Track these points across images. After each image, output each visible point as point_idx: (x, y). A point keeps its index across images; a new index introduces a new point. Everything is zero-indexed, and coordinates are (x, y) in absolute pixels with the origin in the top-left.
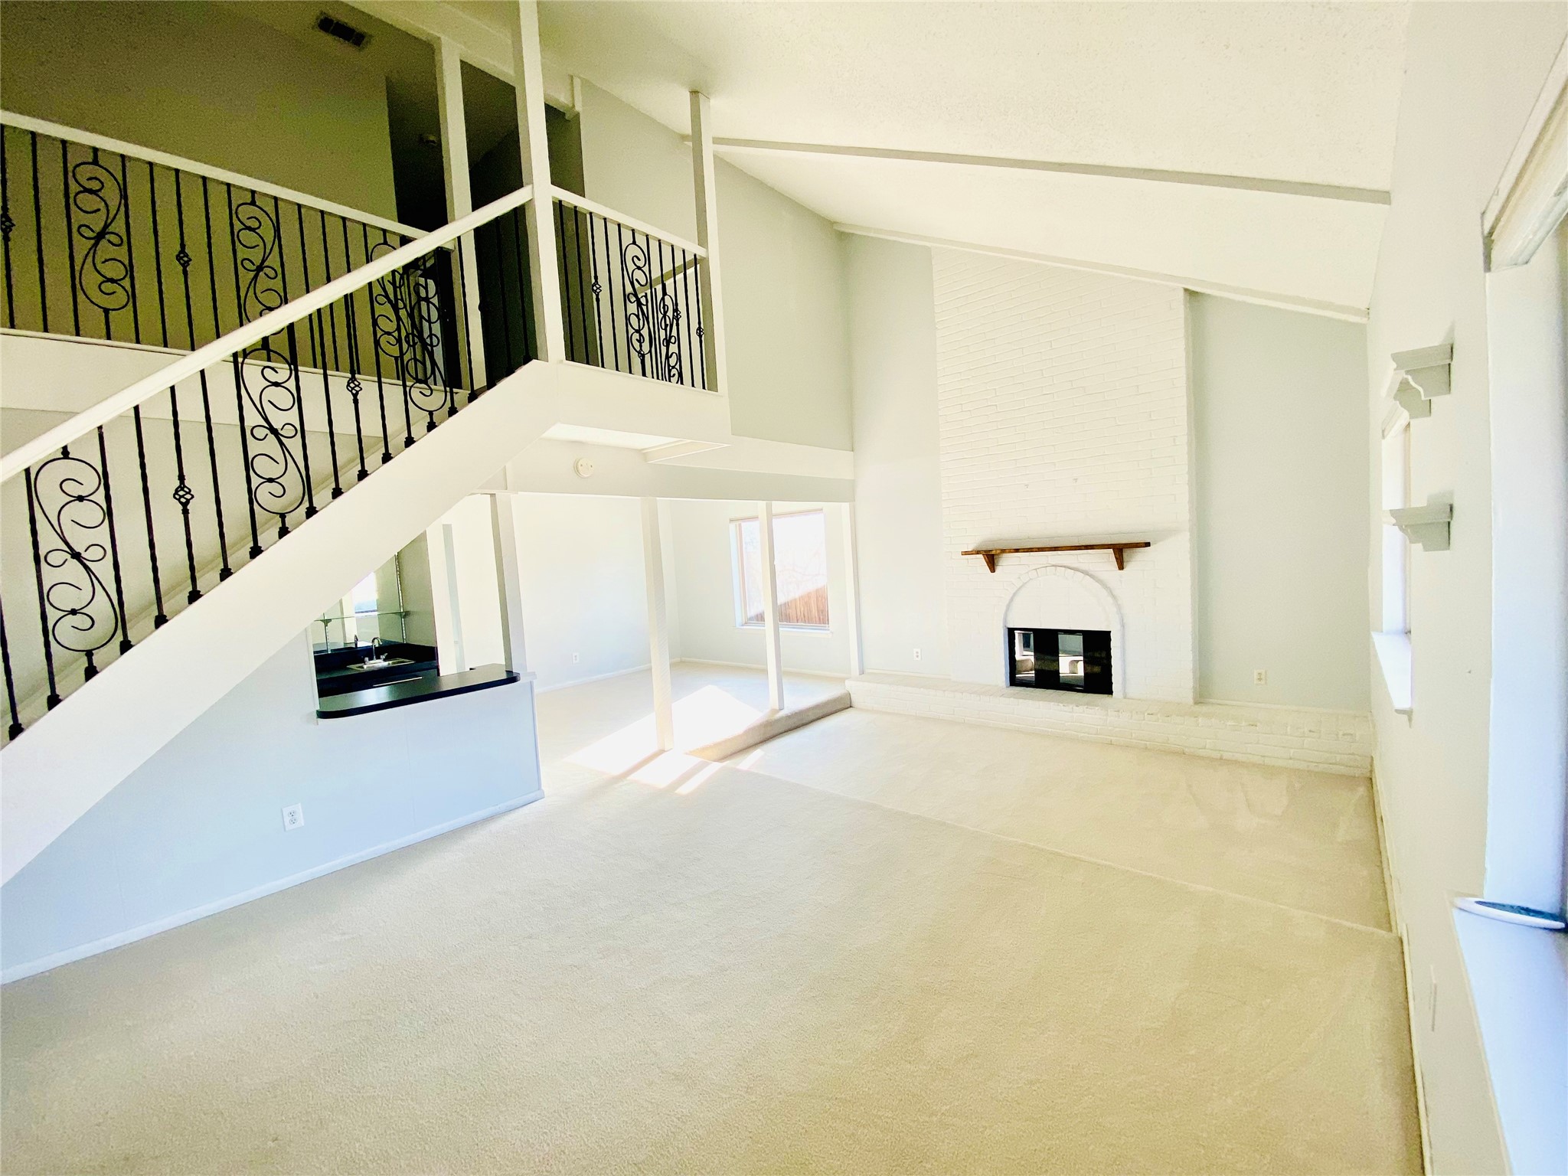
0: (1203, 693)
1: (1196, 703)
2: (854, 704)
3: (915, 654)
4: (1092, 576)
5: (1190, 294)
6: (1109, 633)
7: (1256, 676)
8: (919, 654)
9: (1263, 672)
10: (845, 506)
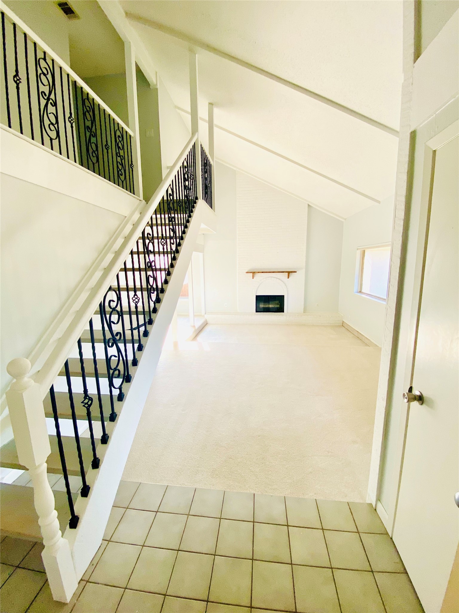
0: (305, 311)
1: (304, 313)
2: (208, 323)
3: (225, 305)
4: (281, 280)
5: (309, 205)
6: (283, 296)
7: (316, 305)
8: (227, 305)
9: (318, 304)
10: (201, 254)
